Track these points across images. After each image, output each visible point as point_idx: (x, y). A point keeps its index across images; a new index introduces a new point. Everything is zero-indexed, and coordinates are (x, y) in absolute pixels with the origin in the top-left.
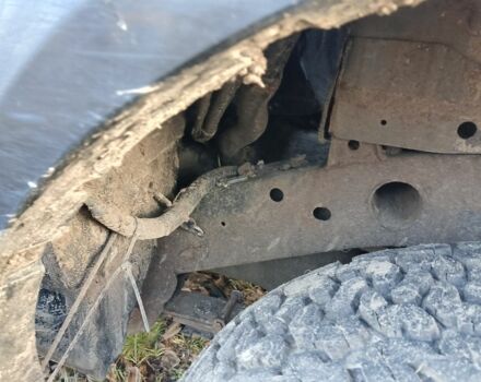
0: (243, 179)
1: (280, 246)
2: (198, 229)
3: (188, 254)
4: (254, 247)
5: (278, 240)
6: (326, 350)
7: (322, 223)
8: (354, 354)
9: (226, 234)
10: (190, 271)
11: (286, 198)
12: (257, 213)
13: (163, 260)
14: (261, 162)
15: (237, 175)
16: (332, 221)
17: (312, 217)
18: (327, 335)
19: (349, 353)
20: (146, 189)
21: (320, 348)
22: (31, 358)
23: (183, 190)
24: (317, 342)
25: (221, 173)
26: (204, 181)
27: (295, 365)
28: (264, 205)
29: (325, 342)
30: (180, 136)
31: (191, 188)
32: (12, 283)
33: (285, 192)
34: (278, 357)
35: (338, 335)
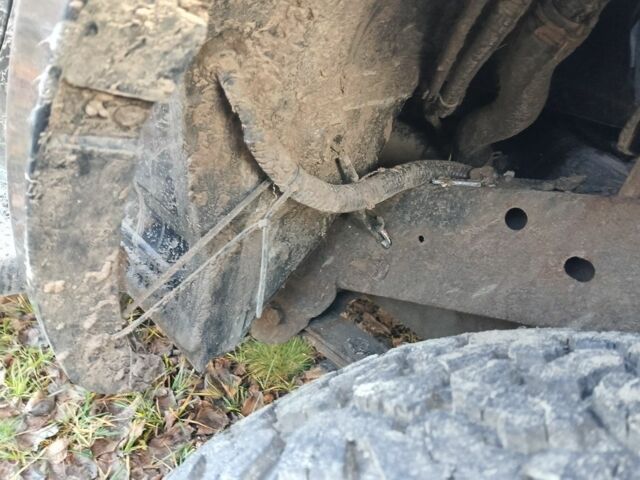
0: (473, 184)
1: (492, 298)
2: (385, 234)
3: (360, 265)
4: (454, 286)
5: (493, 287)
6: (500, 427)
7: (573, 284)
8: (551, 456)
9: (420, 254)
10: (356, 289)
11: (529, 227)
12: (475, 238)
13: (327, 263)
14: (511, 174)
15: (467, 178)
16: (593, 285)
17: (561, 269)
18: (513, 406)
19: (543, 451)
20: (329, 141)
21: (489, 422)
22: (108, 285)
23: (382, 170)
24: (489, 410)
25: (445, 168)
26: (414, 167)
27: (433, 428)
28: (491, 228)
29: (504, 414)
30: (405, 96)
31: (394, 170)
32: (88, 148)
33: (531, 218)
34: (411, 408)
35: (534, 413)
